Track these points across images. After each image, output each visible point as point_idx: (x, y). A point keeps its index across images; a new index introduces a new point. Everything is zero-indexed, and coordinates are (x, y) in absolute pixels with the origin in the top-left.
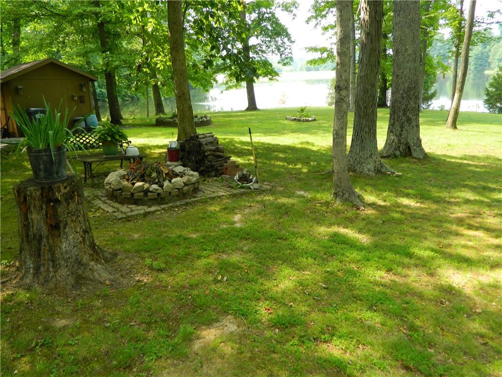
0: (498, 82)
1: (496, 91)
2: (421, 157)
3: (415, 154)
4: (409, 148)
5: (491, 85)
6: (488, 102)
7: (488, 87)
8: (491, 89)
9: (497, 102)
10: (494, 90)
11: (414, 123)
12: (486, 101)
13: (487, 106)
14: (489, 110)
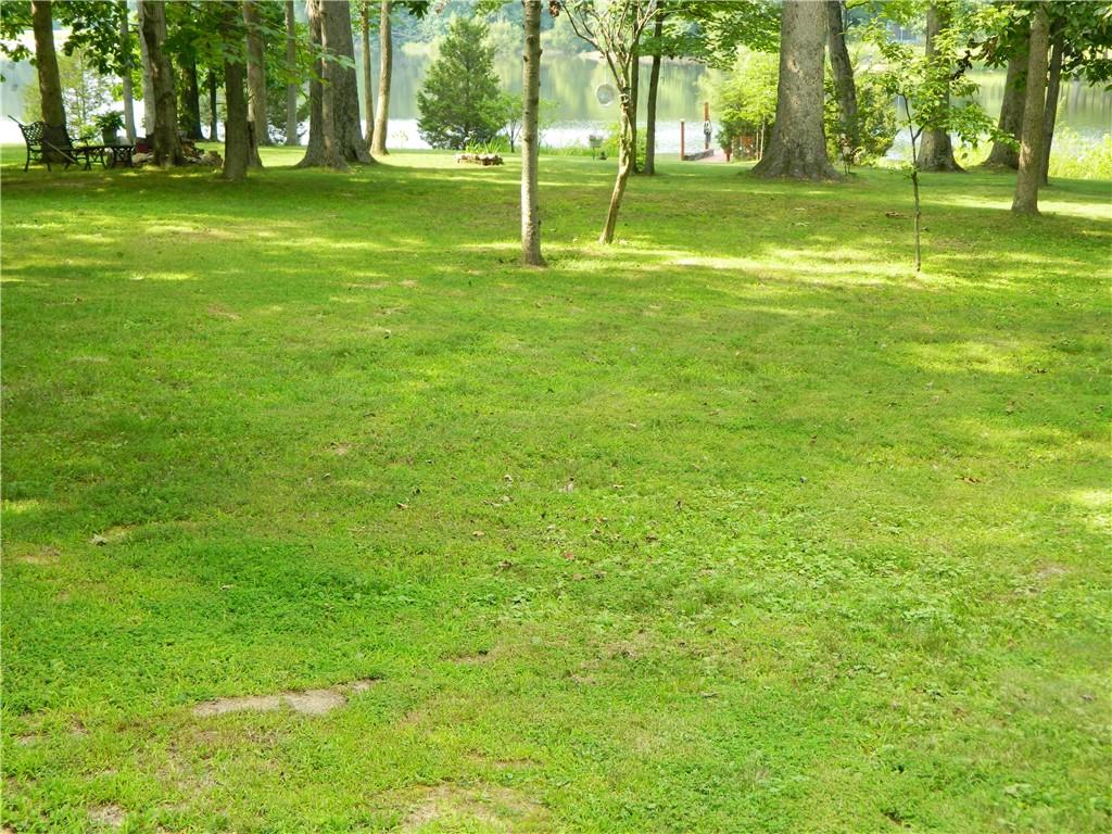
0: (441, 79)
1: (440, 99)
2: (369, 161)
3: (362, 159)
4: (354, 152)
5: (429, 87)
6: (427, 127)
7: (423, 92)
8: (429, 96)
9: (447, 125)
10: (436, 98)
11: (356, 124)
12: (423, 124)
13: (425, 134)
14: (431, 144)
